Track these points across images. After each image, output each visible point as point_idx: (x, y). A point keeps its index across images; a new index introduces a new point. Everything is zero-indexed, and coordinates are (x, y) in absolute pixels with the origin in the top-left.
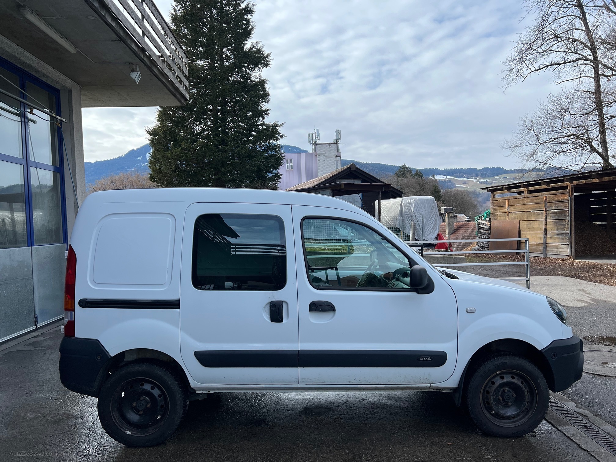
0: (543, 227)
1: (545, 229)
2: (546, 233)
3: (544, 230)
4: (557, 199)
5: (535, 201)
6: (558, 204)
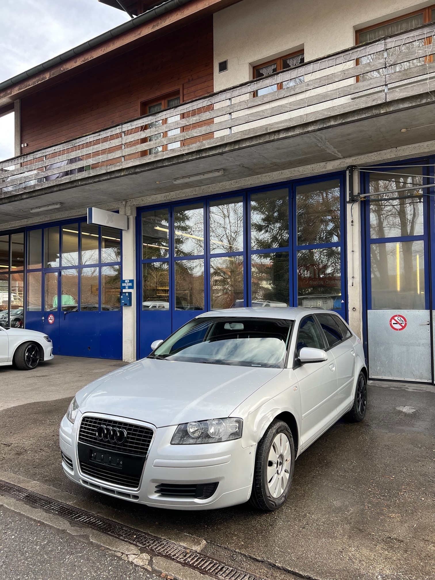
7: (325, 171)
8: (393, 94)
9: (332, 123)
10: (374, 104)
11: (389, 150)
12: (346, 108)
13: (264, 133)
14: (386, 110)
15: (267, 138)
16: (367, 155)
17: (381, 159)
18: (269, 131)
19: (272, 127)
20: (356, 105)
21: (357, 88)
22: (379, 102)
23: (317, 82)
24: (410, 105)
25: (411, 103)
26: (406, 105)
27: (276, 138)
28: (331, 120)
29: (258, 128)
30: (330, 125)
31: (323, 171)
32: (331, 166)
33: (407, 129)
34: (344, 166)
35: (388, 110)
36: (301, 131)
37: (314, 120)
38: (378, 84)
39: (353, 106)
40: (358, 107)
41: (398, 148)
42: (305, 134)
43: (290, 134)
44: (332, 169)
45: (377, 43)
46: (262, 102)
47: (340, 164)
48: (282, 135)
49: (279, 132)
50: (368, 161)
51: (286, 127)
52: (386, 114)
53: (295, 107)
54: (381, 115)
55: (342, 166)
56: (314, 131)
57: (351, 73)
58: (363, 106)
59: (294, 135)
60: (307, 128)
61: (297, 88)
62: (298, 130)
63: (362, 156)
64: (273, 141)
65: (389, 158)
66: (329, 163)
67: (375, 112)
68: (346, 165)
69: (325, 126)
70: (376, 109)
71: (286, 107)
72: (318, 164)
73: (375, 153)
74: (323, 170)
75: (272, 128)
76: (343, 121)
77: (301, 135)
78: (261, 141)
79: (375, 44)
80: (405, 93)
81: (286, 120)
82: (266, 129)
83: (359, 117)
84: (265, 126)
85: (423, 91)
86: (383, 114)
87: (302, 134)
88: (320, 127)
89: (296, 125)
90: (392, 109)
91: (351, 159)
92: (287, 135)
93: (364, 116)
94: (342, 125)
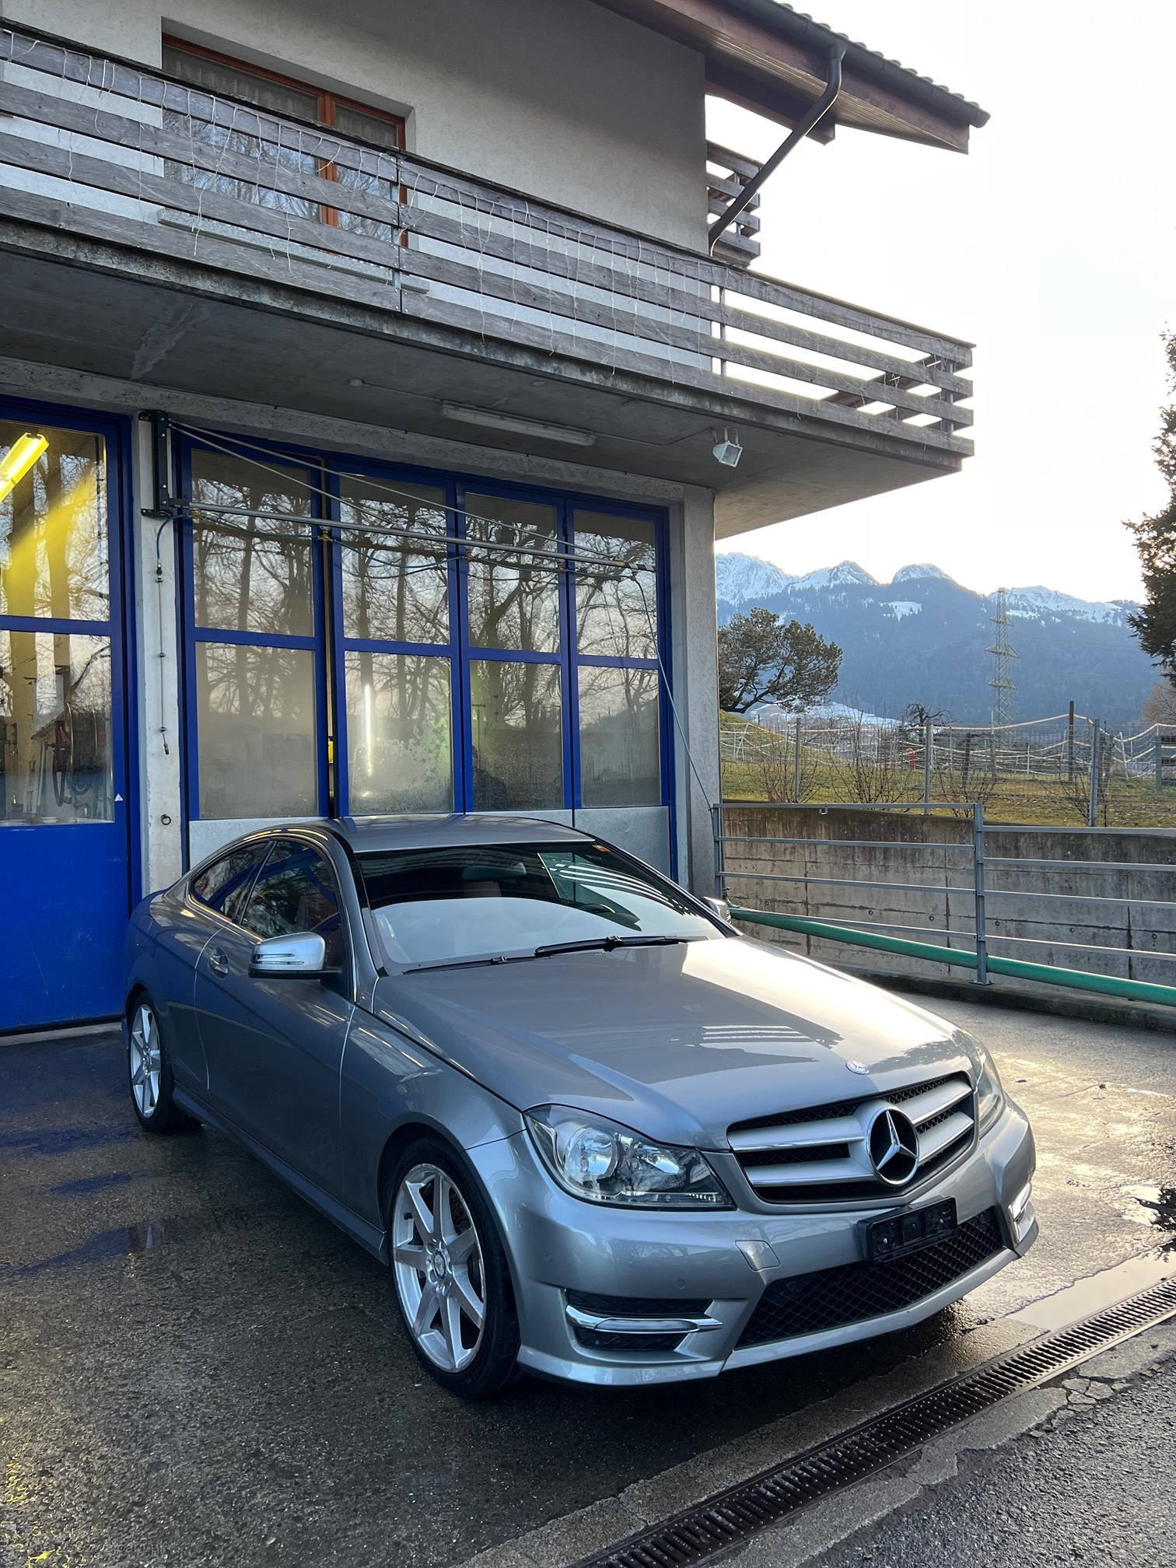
7: (71, 398)
8: (417, 302)
9: (266, 299)
10: (376, 302)
11: (258, 407)
12: (309, 278)
13: (44, 222)
14: (395, 332)
15: (48, 245)
16: (201, 397)
17: (235, 421)
18: (63, 226)
19: (77, 218)
20: (335, 283)
21: (335, 240)
22: (388, 306)
23: (228, 160)
24: (442, 345)
25: (444, 341)
26: (433, 340)
27: (82, 259)
28: (261, 287)
29: (21, 195)
30: (258, 301)
31: (66, 396)
32: (95, 392)
33: (363, 382)
34: (136, 405)
35: (398, 334)
36: (172, 279)
37: (219, 265)
38: (383, 258)
39: (328, 283)
40: (340, 293)
41: (279, 410)
42: (179, 291)
43: (135, 269)
44: (99, 399)
45: (381, 154)
46: (36, 112)
47: (124, 395)
48: (104, 260)
49: (96, 243)
50: (203, 416)
51: (130, 243)
52: (392, 339)
53: (160, 197)
54: (382, 336)
55: (132, 403)
56: (210, 297)
57: (319, 192)
58: (351, 296)
59: (146, 280)
60: (190, 276)
61: (167, 141)
62: (163, 271)
63: (190, 397)
64: (68, 263)
65: (257, 425)
66: (88, 378)
67: (370, 323)
68: (142, 405)
69: (245, 297)
70: (372, 318)
71: (129, 180)
72: (53, 369)
73: (224, 401)
74: (70, 393)
75: (75, 222)
76: (296, 310)
77: (168, 288)
78: (21, 244)
79: (376, 153)
80: (439, 314)
81: (128, 220)
82: (55, 214)
83: (334, 318)
84: (49, 202)
85: (472, 327)
86: (386, 337)
87: (171, 287)
88: (230, 295)
89: (162, 252)
90: (406, 333)
91: (160, 392)
92: (123, 268)
93: (345, 320)
94: (288, 317)
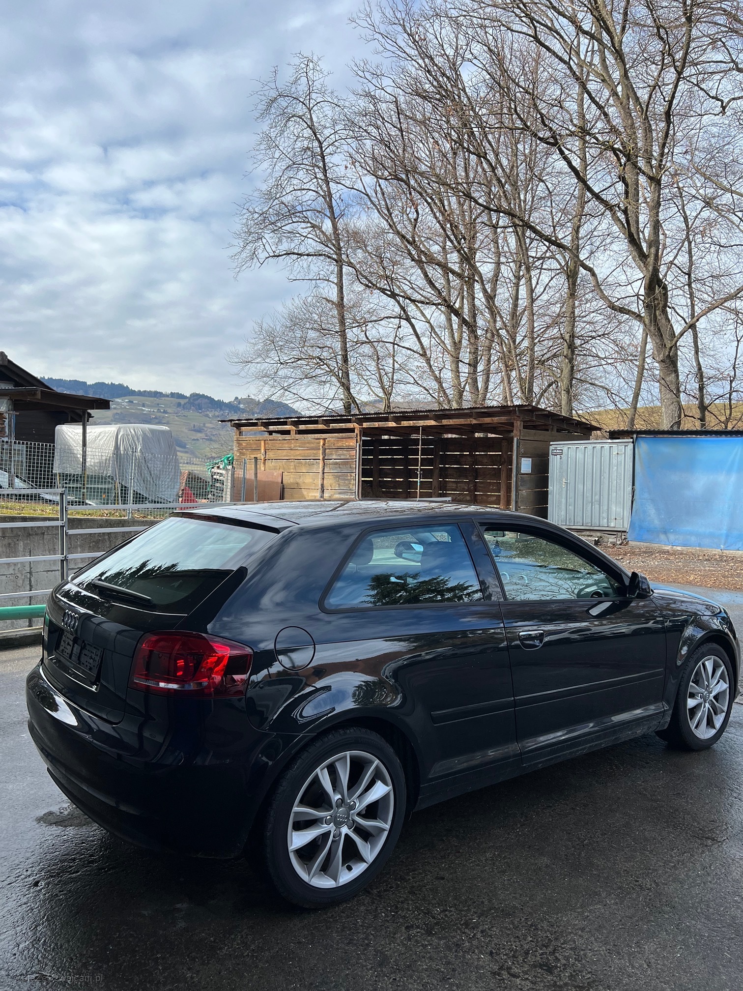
0: (320, 483)
1: (322, 485)
2: (323, 491)
3: (320, 486)
4: (340, 444)
5: (308, 445)
6: (340, 452)
